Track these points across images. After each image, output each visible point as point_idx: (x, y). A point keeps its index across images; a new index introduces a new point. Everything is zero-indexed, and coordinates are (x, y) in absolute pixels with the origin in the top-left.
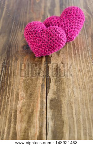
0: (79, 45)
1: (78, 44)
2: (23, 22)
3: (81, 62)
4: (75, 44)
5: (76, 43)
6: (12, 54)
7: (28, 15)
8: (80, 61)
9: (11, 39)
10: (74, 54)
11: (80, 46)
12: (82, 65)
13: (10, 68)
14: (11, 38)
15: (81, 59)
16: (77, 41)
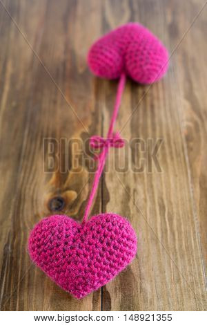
0: (174, 205)
1: (170, 203)
2: (48, 129)
3: (178, 254)
4: (166, 202)
5: (167, 199)
6: (24, 224)
7: (59, 111)
8: (175, 250)
9: (21, 179)
10: (162, 233)
11: (175, 210)
12: (179, 264)
13: (20, 262)
14: (22, 175)
15: (177, 247)
16: (170, 195)
